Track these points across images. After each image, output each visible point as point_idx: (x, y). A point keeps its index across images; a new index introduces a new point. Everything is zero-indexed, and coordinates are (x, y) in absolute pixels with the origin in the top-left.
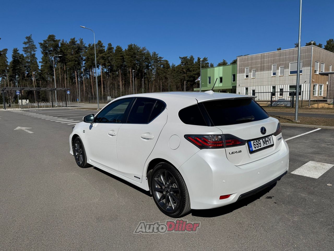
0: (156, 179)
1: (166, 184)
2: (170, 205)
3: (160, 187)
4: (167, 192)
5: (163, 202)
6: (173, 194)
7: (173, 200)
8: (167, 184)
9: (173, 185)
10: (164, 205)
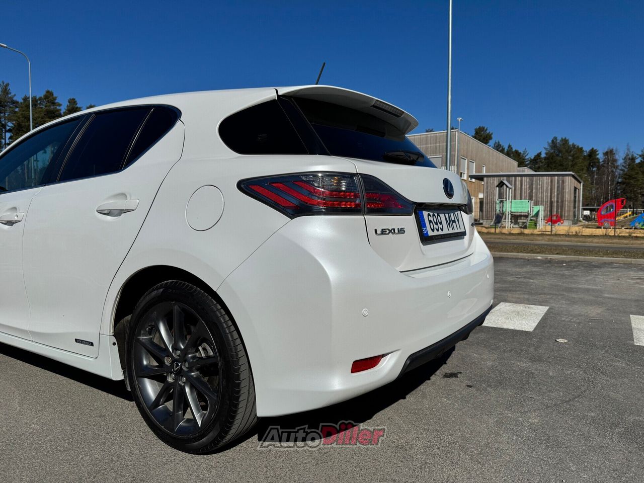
0: (143, 338)
1: (177, 349)
2: (188, 416)
3: (156, 364)
4: (180, 373)
5: (166, 409)
6: (197, 378)
7: (201, 397)
8: (180, 349)
9: (200, 348)
10: (169, 417)
